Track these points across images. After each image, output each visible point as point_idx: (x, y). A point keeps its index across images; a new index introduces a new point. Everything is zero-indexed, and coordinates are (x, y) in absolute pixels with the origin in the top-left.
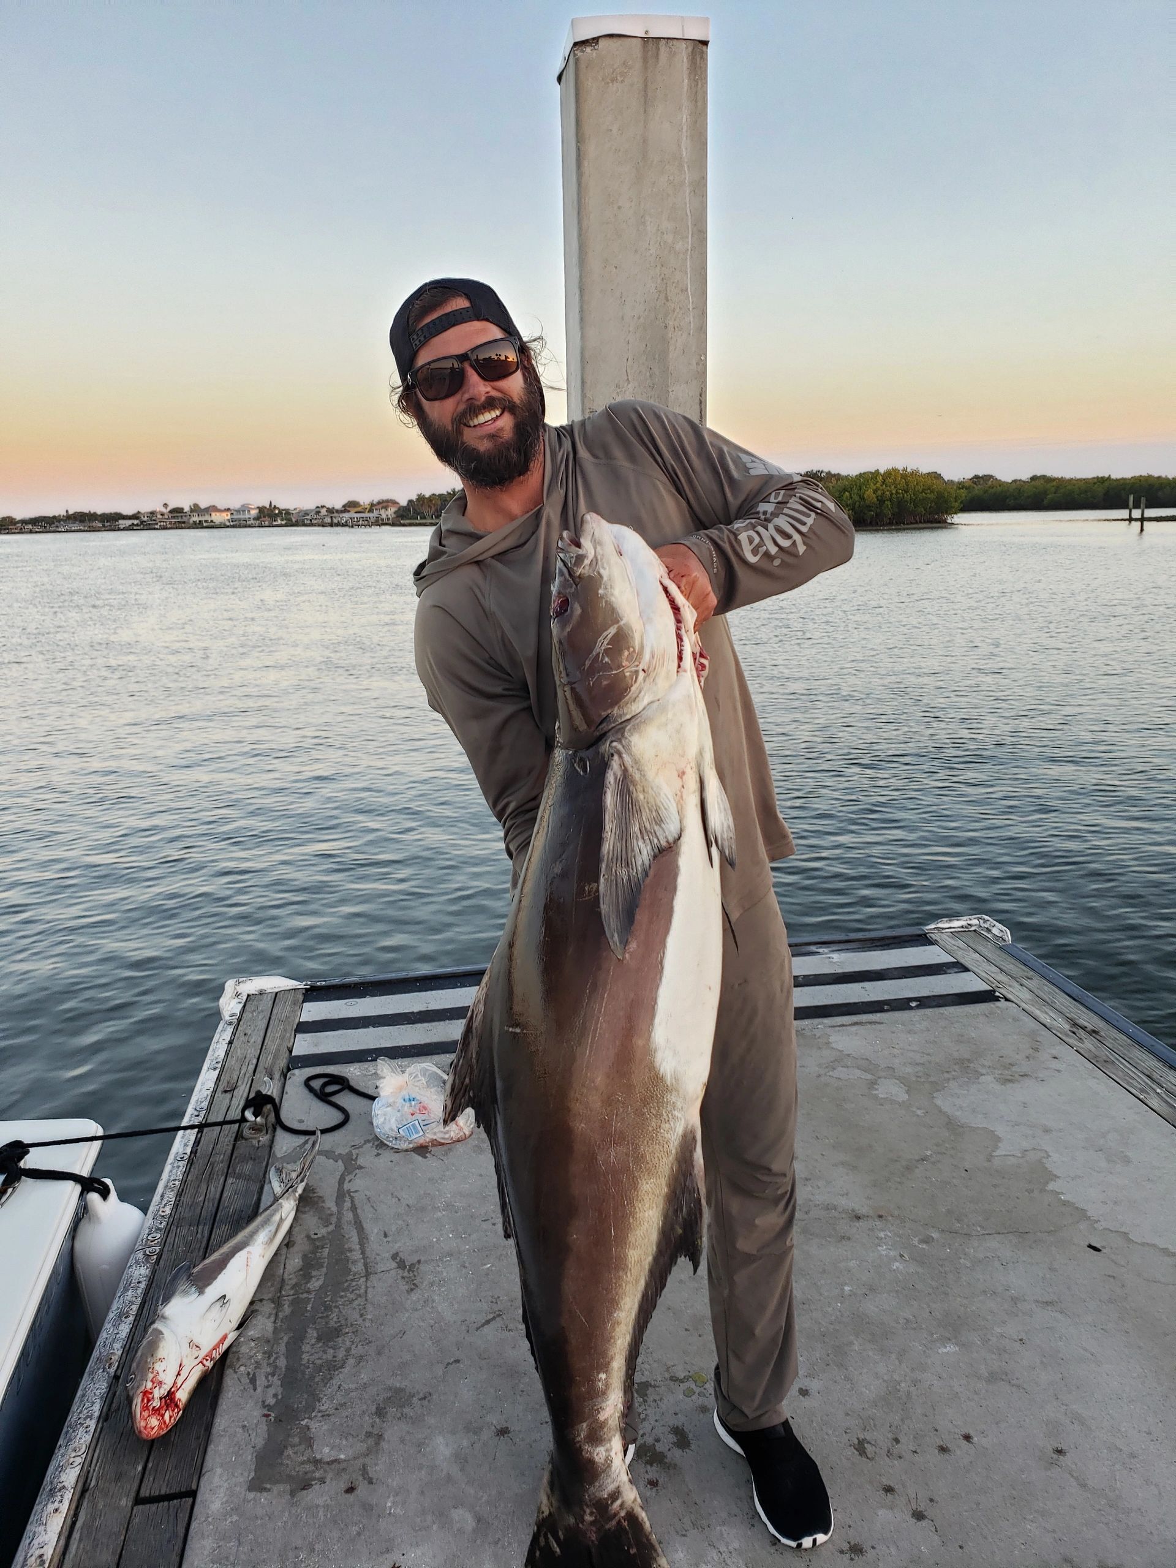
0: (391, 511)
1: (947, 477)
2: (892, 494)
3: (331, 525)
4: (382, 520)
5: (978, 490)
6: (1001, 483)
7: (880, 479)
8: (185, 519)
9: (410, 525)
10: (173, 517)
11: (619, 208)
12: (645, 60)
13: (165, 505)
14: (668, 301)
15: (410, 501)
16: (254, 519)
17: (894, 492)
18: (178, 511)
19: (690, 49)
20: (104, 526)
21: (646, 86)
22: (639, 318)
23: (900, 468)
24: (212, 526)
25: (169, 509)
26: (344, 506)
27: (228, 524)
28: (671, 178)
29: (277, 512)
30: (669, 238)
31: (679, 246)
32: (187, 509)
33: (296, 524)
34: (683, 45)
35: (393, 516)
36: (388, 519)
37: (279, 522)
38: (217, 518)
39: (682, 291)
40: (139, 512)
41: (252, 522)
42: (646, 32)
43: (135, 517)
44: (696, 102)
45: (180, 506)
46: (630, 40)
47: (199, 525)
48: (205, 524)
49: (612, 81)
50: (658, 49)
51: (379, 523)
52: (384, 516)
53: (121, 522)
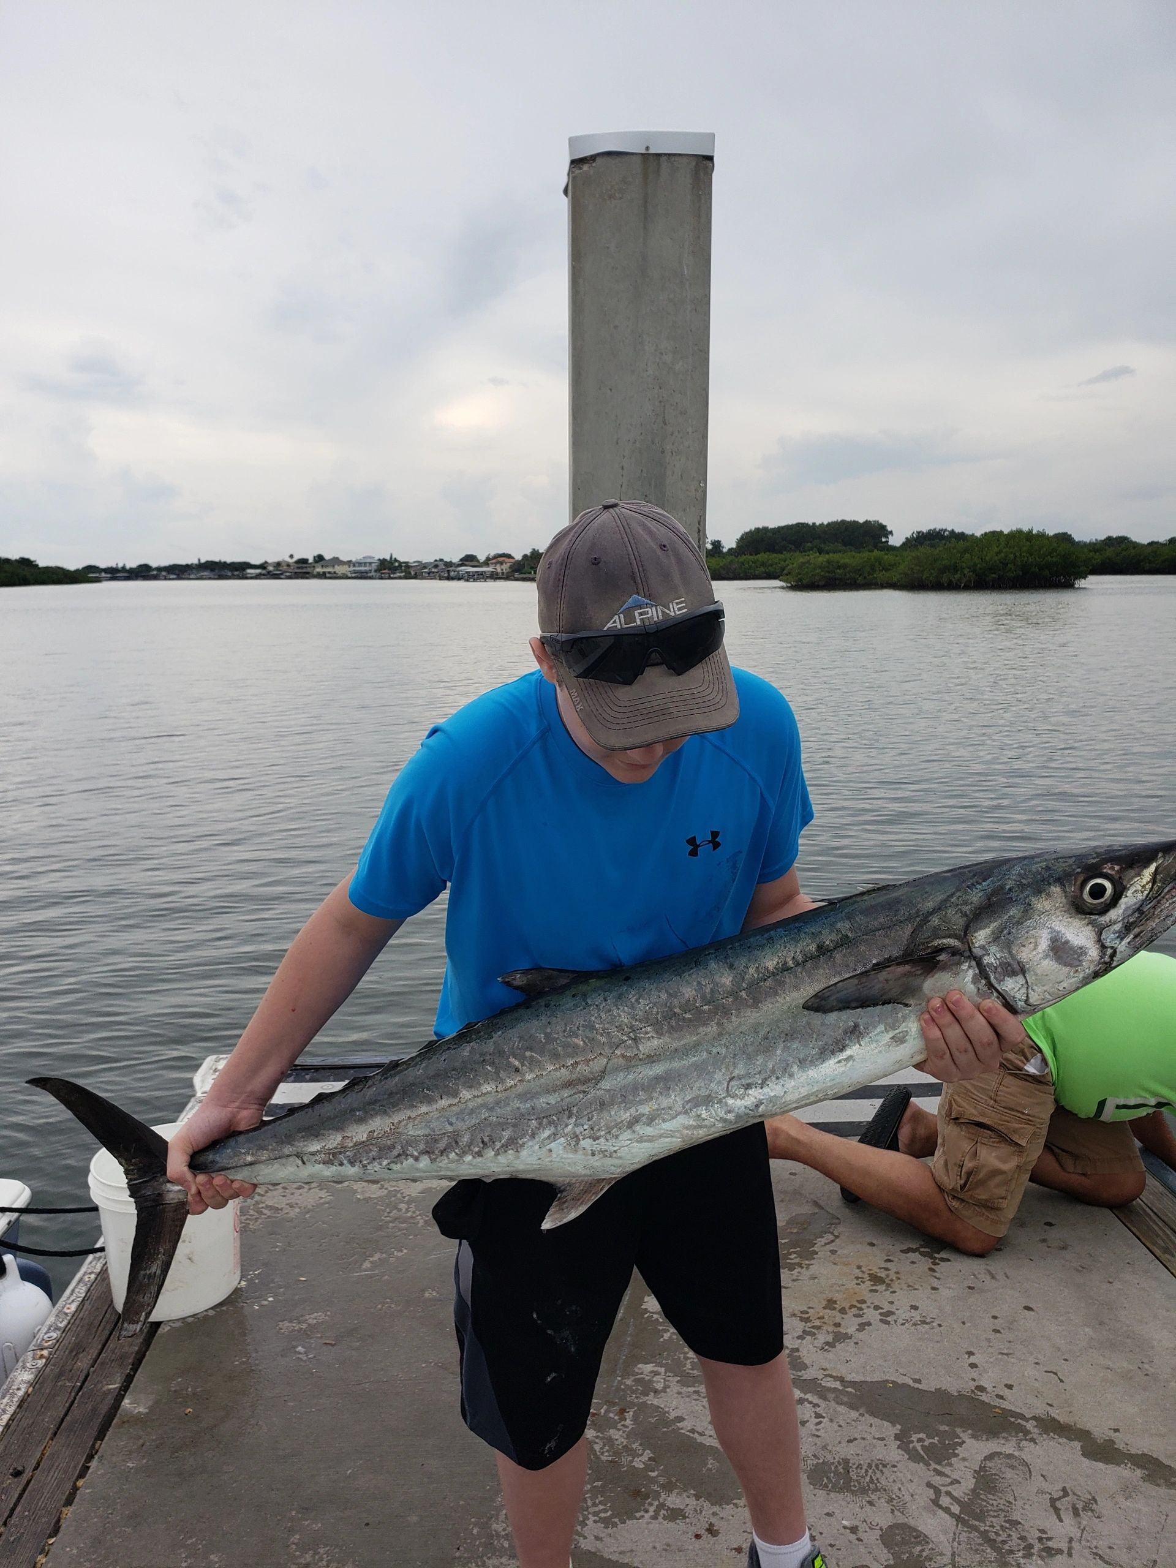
0: (506, 567)
1: (1077, 538)
2: (1015, 556)
3: (449, 578)
4: (497, 574)
5: (1109, 552)
6: (1135, 545)
7: (1002, 539)
8: (309, 570)
9: (524, 579)
10: (298, 568)
11: (616, 327)
12: (645, 176)
13: (291, 556)
14: (665, 424)
15: (525, 556)
16: (375, 571)
17: (1018, 554)
18: (304, 561)
19: (694, 163)
20: (233, 575)
21: (646, 202)
22: (634, 443)
23: (1025, 529)
24: (335, 576)
25: (294, 559)
26: (461, 560)
27: (350, 575)
28: (671, 296)
29: (397, 564)
30: (668, 358)
31: (678, 367)
32: (311, 560)
33: (415, 577)
34: (685, 160)
35: (508, 570)
36: (503, 573)
37: (398, 575)
38: (340, 570)
39: (681, 413)
40: (266, 562)
41: (373, 574)
42: (647, 148)
43: (263, 566)
44: (699, 216)
45: (305, 557)
46: (628, 156)
47: (322, 576)
48: (328, 575)
49: (611, 197)
50: (659, 165)
51: (494, 577)
52: (499, 570)
53: (249, 571)
